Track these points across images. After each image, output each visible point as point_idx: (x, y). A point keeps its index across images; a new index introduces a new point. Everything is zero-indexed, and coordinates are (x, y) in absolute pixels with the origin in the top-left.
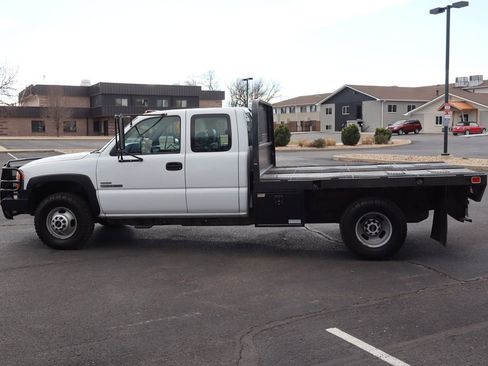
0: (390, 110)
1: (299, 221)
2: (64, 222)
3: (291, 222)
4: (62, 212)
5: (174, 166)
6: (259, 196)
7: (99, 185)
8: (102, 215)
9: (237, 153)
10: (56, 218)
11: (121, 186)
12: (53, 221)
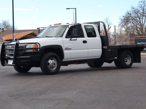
3: (115, 58)
5: (85, 42)
7: (64, 49)
8: (63, 60)
9: (98, 38)
10: (53, 62)
11: (71, 49)
12: (52, 63)
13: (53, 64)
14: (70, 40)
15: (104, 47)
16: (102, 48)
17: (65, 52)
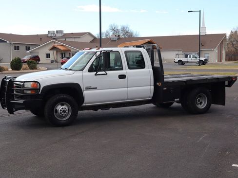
0: (15, 49)
1: (178, 99)
5: (122, 77)
6: (164, 89)
7: (85, 88)
8: (84, 105)
9: (148, 70)
10: (62, 108)
11: (96, 88)
12: (61, 110)
13: (62, 112)
14: (96, 75)
15: (158, 84)
16: (155, 85)
17: (86, 93)
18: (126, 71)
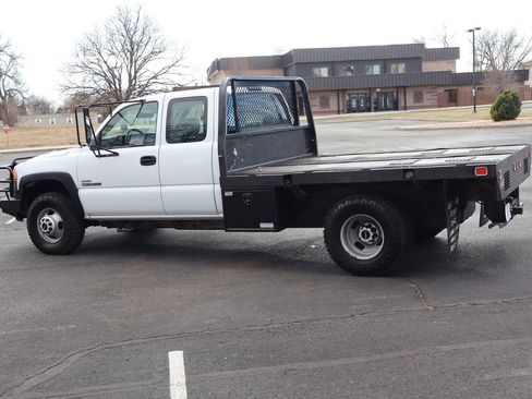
1: (271, 225)
2: (50, 224)
3: (263, 225)
4: (51, 213)
5: (148, 161)
6: (226, 194)
7: (80, 183)
9: (209, 143)
11: (100, 184)
14: (98, 156)
17: (84, 193)
18: (162, 149)
